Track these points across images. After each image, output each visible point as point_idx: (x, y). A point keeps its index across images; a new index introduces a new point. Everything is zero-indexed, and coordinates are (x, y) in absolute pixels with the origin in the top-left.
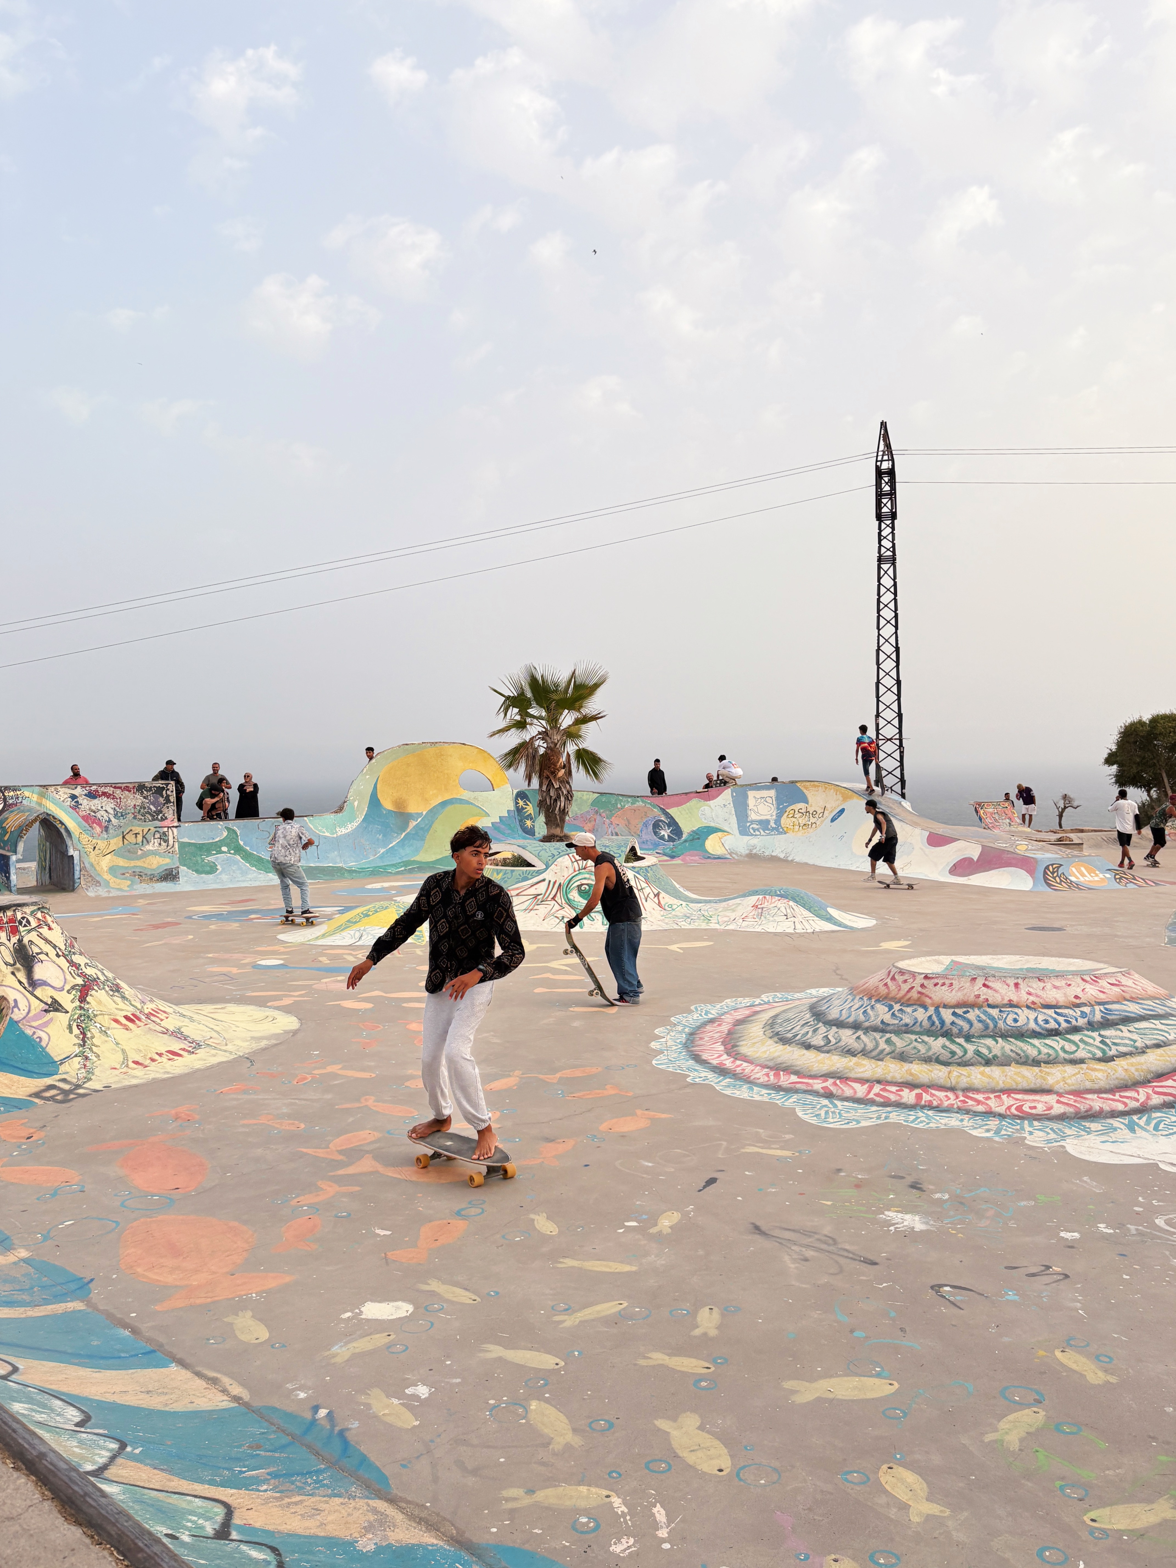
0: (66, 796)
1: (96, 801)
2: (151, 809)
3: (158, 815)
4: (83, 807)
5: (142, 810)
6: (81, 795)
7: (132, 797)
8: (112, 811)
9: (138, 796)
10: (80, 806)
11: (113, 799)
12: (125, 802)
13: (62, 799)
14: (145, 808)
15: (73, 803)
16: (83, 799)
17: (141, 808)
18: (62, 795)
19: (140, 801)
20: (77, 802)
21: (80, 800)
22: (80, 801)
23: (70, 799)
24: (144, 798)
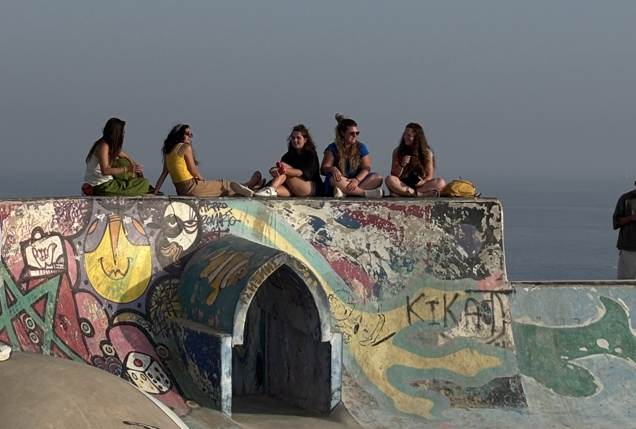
0: (304, 221)
1: (358, 234)
2: (459, 254)
3: (472, 266)
4: (333, 243)
5: (442, 255)
6: (330, 221)
7: (423, 227)
8: (385, 255)
9: (435, 226)
10: (328, 242)
11: (389, 230)
12: (411, 238)
13: (297, 227)
14: (447, 251)
15: (316, 235)
16: (334, 229)
17: (440, 251)
18: (297, 219)
19: (439, 237)
20: (324, 233)
21: (329, 230)
22: (330, 233)
23: (310, 228)
24: (447, 230)
